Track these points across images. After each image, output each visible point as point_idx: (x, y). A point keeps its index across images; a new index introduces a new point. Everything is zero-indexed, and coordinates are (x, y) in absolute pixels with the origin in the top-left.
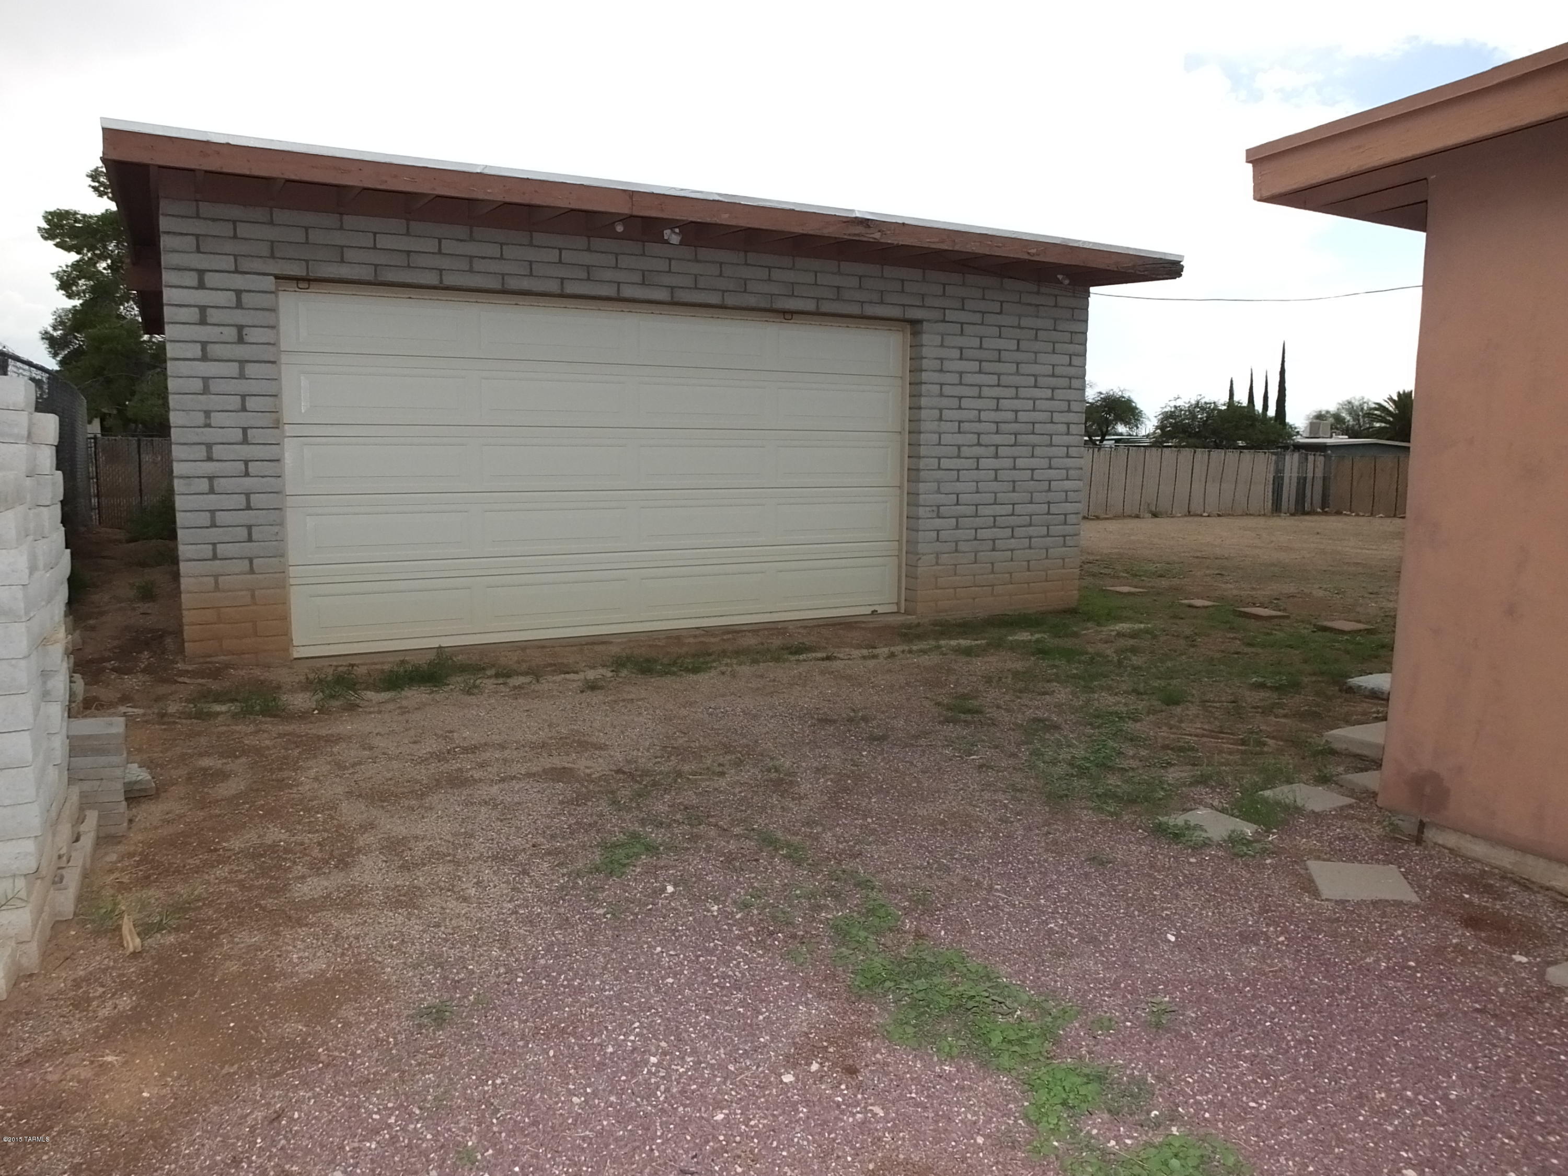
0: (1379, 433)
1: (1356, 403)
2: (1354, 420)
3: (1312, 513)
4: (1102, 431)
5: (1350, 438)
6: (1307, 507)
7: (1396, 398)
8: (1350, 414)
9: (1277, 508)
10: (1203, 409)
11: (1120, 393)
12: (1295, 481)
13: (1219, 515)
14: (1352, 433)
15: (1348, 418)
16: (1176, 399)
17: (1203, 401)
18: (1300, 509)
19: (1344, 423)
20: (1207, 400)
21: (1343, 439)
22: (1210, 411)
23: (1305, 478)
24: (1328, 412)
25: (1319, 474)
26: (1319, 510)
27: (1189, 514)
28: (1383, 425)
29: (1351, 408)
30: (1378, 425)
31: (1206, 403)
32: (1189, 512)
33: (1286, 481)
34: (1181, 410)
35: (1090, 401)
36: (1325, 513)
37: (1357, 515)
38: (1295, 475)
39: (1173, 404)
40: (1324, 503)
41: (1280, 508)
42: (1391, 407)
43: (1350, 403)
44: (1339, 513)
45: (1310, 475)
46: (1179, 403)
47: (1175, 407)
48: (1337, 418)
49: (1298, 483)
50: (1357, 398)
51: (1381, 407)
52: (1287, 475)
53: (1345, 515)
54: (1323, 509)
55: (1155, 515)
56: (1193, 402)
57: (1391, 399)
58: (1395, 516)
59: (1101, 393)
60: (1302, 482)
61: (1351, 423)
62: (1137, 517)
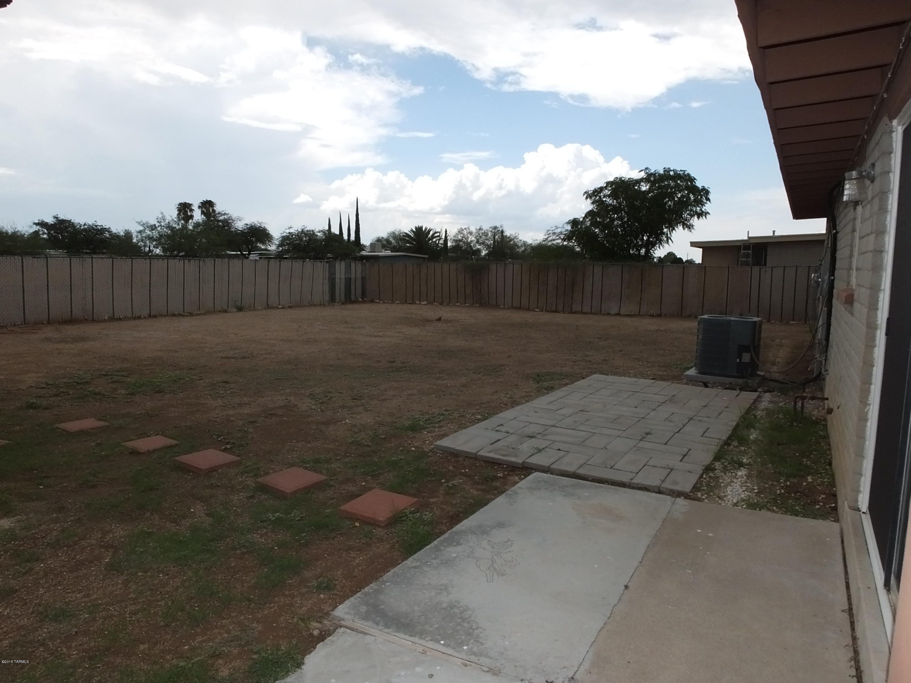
0: (407, 250)
1: (397, 233)
2: (396, 243)
3: (355, 302)
4: (248, 248)
5: (392, 252)
6: (353, 298)
7: (414, 230)
8: (394, 239)
9: (332, 299)
10: (306, 235)
11: (259, 225)
12: (343, 281)
13: (290, 307)
14: (394, 249)
15: (393, 241)
16: (290, 228)
17: (306, 229)
18: (349, 300)
19: (391, 244)
20: (308, 229)
21: (388, 253)
22: (311, 235)
23: (350, 279)
24: (383, 238)
25: (359, 276)
26: (360, 300)
27: (268, 307)
28: (411, 245)
29: (393, 235)
30: (408, 245)
31: (308, 231)
32: (268, 305)
33: (337, 280)
34: (293, 235)
35: (240, 229)
36: (364, 302)
37: (384, 302)
38: (343, 276)
39: (288, 231)
40: (363, 295)
41: (335, 300)
42: (412, 235)
43: (394, 233)
44: (372, 301)
45: (353, 276)
46: (292, 231)
47: (289, 233)
48: (387, 240)
49: (346, 282)
50: (398, 230)
51: (407, 235)
52: (337, 276)
53: (376, 302)
54: (362, 298)
55: (240, 309)
56: (300, 230)
57: (412, 230)
58: (406, 302)
59: (247, 225)
60: (348, 281)
61: (395, 244)
62: (225, 311)
